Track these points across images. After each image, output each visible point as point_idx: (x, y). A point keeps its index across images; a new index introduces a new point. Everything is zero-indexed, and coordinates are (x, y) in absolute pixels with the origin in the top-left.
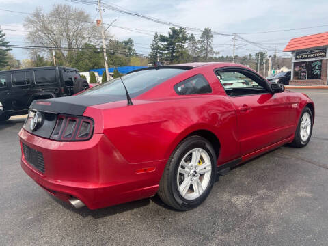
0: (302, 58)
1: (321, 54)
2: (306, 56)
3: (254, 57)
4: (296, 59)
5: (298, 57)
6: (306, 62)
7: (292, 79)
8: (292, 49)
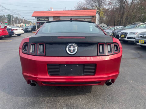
0: (39, 20)
1: (47, 19)
2: (41, 20)
3: (6, 16)
4: (37, 20)
5: (38, 20)
6: (41, 22)
7: (36, 29)
8: (36, 16)
